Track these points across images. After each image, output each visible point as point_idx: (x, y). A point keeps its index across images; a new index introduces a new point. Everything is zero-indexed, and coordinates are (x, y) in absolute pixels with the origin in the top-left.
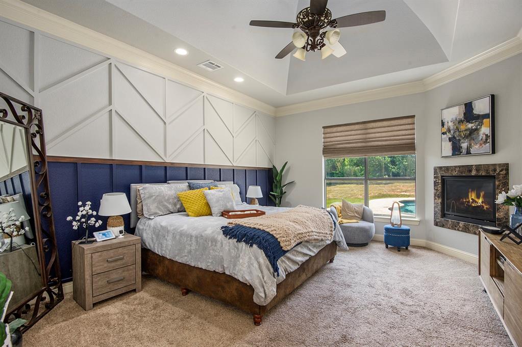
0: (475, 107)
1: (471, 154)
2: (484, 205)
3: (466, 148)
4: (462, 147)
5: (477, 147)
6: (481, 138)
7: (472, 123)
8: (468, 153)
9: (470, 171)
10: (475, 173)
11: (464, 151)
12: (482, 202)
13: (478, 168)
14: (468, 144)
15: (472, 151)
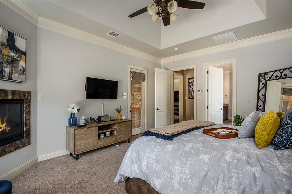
0: (16, 39)
1: (12, 80)
2: (6, 128)
3: (8, 73)
4: (4, 71)
5: (17, 75)
6: (20, 69)
7: (14, 53)
8: (10, 78)
9: (7, 95)
10: (11, 97)
11: (7, 76)
12: (5, 127)
13: (14, 93)
14: (10, 70)
15: (13, 77)
